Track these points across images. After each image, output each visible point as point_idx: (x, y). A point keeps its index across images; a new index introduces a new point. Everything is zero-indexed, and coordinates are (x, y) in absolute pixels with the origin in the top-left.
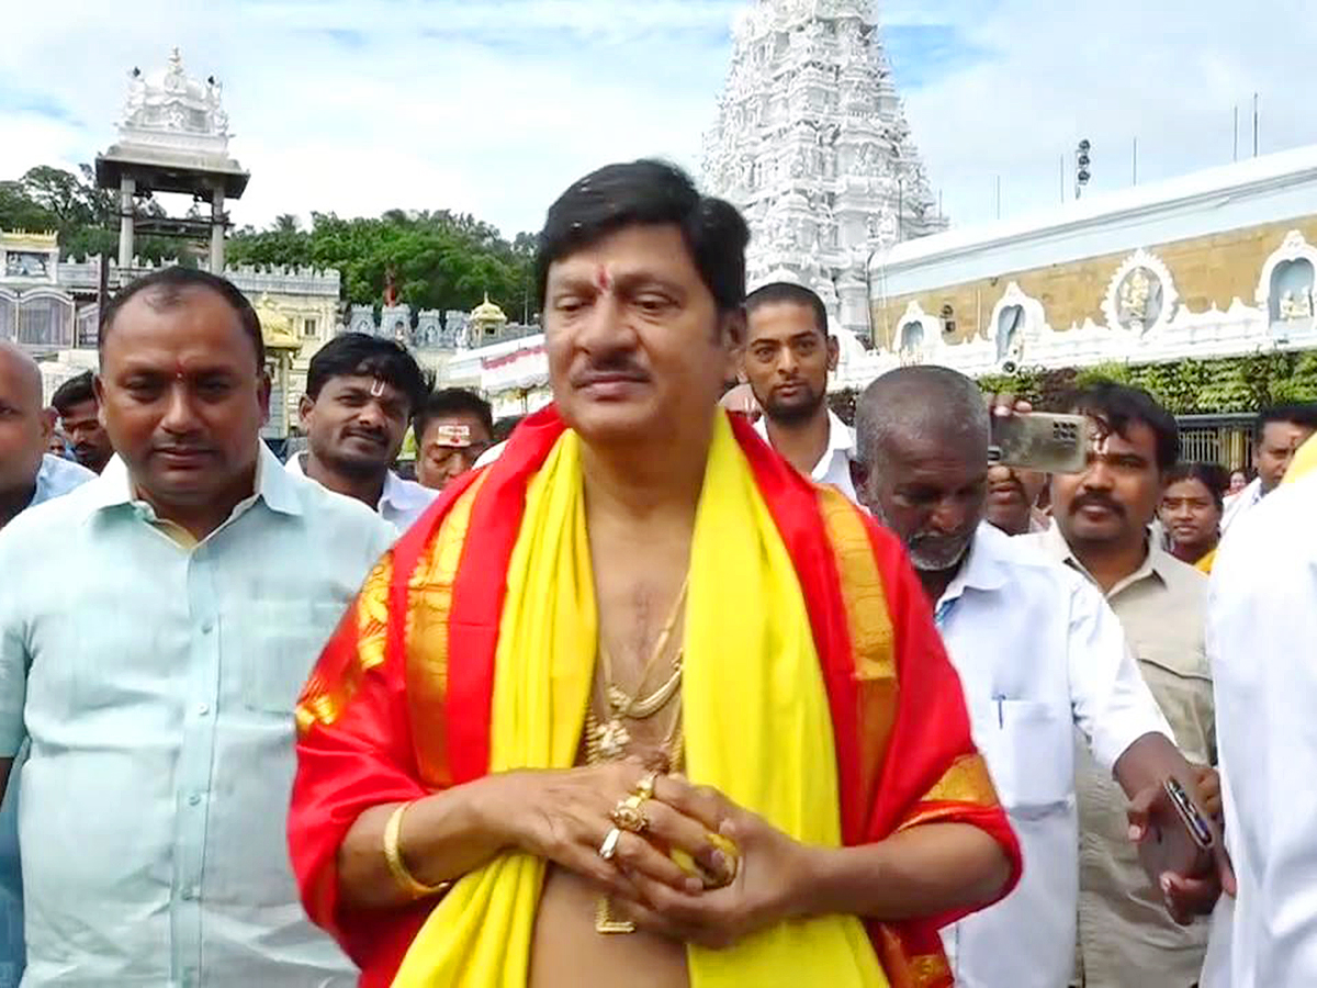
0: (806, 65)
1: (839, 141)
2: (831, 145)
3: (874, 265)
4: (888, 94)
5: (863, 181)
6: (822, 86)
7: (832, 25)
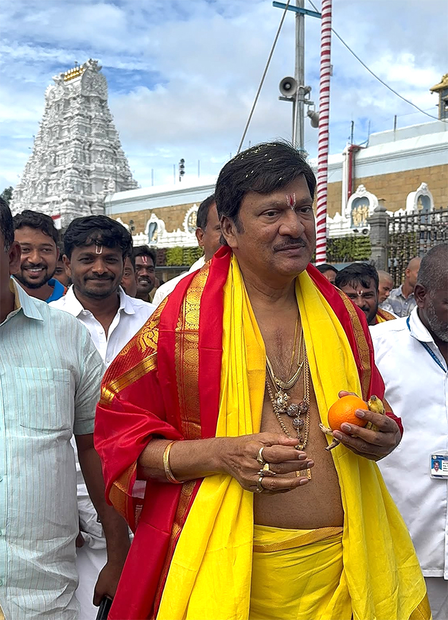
0: (77, 115)
1: (91, 148)
2: (88, 150)
3: (107, 200)
4: (112, 129)
5: (102, 166)
6: (84, 125)
7: (88, 99)
